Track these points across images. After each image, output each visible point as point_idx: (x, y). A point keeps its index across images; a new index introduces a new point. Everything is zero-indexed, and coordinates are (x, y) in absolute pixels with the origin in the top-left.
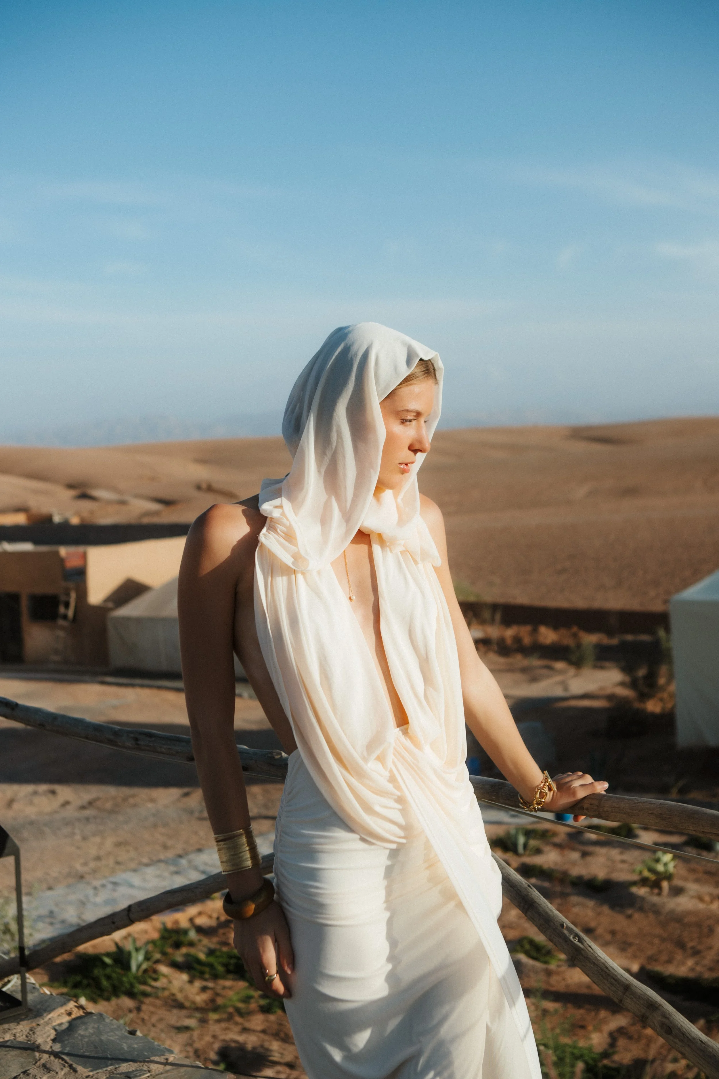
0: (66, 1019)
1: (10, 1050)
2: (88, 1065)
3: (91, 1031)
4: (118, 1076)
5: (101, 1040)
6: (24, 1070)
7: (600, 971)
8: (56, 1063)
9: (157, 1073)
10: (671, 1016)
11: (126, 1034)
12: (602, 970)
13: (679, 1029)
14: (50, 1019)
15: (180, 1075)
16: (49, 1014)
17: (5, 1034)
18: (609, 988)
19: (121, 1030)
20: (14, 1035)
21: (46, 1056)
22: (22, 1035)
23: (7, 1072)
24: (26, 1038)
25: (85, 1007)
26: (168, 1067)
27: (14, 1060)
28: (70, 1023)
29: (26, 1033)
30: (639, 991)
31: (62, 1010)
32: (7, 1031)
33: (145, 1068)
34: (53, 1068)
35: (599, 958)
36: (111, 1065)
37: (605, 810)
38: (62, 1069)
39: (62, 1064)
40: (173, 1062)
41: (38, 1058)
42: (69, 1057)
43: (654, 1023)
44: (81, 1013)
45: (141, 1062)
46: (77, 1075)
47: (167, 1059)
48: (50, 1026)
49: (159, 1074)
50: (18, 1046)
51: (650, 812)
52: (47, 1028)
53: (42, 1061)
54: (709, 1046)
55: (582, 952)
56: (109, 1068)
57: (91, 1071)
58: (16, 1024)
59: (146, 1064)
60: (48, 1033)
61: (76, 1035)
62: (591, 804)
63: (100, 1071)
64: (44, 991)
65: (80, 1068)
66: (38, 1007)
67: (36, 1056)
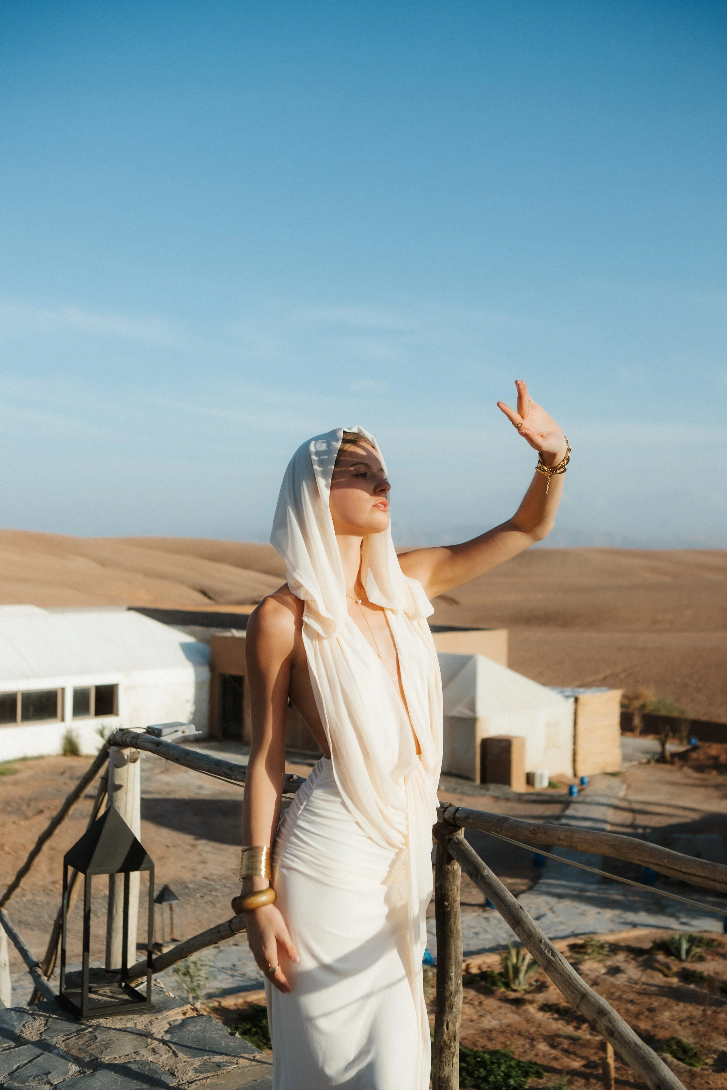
0: (181, 1017)
1: (129, 1034)
2: (188, 1053)
3: (198, 1028)
4: (210, 1064)
5: (204, 1036)
6: (136, 1051)
7: (565, 981)
8: (162, 1049)
9: (243, 1066)
10: (616, 1022)
11: (227, 1034)
12: (566, 980)
13: (620, 1033)
14: (167, 1015)
15: (262, 1069)
16: (168, 1011)
17: (128, 1022)
18: (570, 996)
19: (224, 1030)
20: (136, 1024)
21: (156, 1043)
22: (142, 1025)
23: (121, 1050)
24: (144, 1028)
25: (199, 1009)
26: (254, 1063)
27: (129, 1042)
28: (183, 1021)
29: (145, 1024)
30: (593, 999)
31: (179, 1010)
32: (130, 1020)
33: (235, 1061)
34: (159, 1052)
35: (565, 970)
36: (207, 1055)
37: (575, 840)
38: (166, 1054)
39: (168, 1050)
40: (259, 1059)
41: (149, 1044)
42: (175, 1046)
43: (601, 1026)
44: (195, 1014)
45: (232, 1056)
46: (177, 1059)
47: (254, 1057)
48: (166, 1021)
49: (244, 1067)
50: (136, 1032)
51: (607, 843)
52: (163, 1022)
53: (152, 1046)
54: (641, 1048)
55: (553, 964)
56: (205, 1058)
57: (190, 1058)
58: (139, 1016)
59: (236, 1058)
60: (163, 1026)
61: (185, 1030)
62: (565, 836)
63: (197, 1058)
64: (169, 994)
65: (181, 1055)
66: (161, 1006)
67: (148, 1041)
